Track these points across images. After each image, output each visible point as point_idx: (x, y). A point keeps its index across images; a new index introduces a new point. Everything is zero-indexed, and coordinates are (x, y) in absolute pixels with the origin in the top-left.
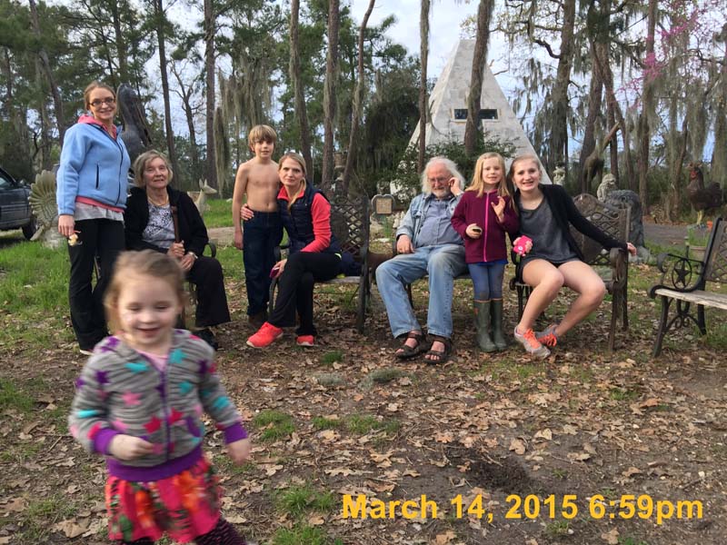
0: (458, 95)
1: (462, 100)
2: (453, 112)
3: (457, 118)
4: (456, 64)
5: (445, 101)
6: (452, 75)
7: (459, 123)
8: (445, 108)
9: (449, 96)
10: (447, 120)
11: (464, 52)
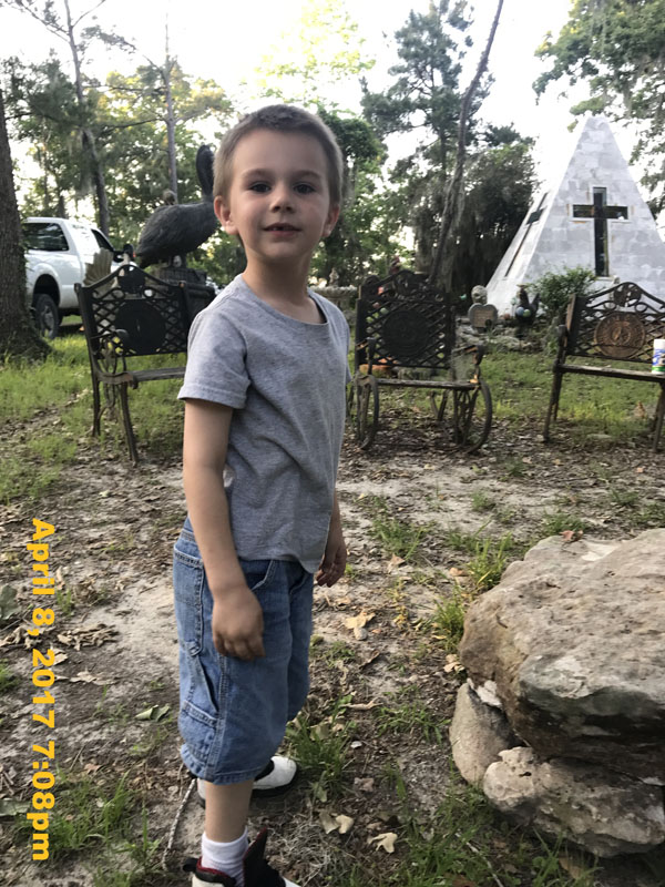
0: (578, 186)
1: (584, 193)
2: (571, 209)
3: (576, 215)
4: (579, 147)
5: (563, 194)
6: (572, 161)
7: (576, 222)
8: (561, 202)
9: (567, 188)
10: (563, 217)
11: (591, 133)
